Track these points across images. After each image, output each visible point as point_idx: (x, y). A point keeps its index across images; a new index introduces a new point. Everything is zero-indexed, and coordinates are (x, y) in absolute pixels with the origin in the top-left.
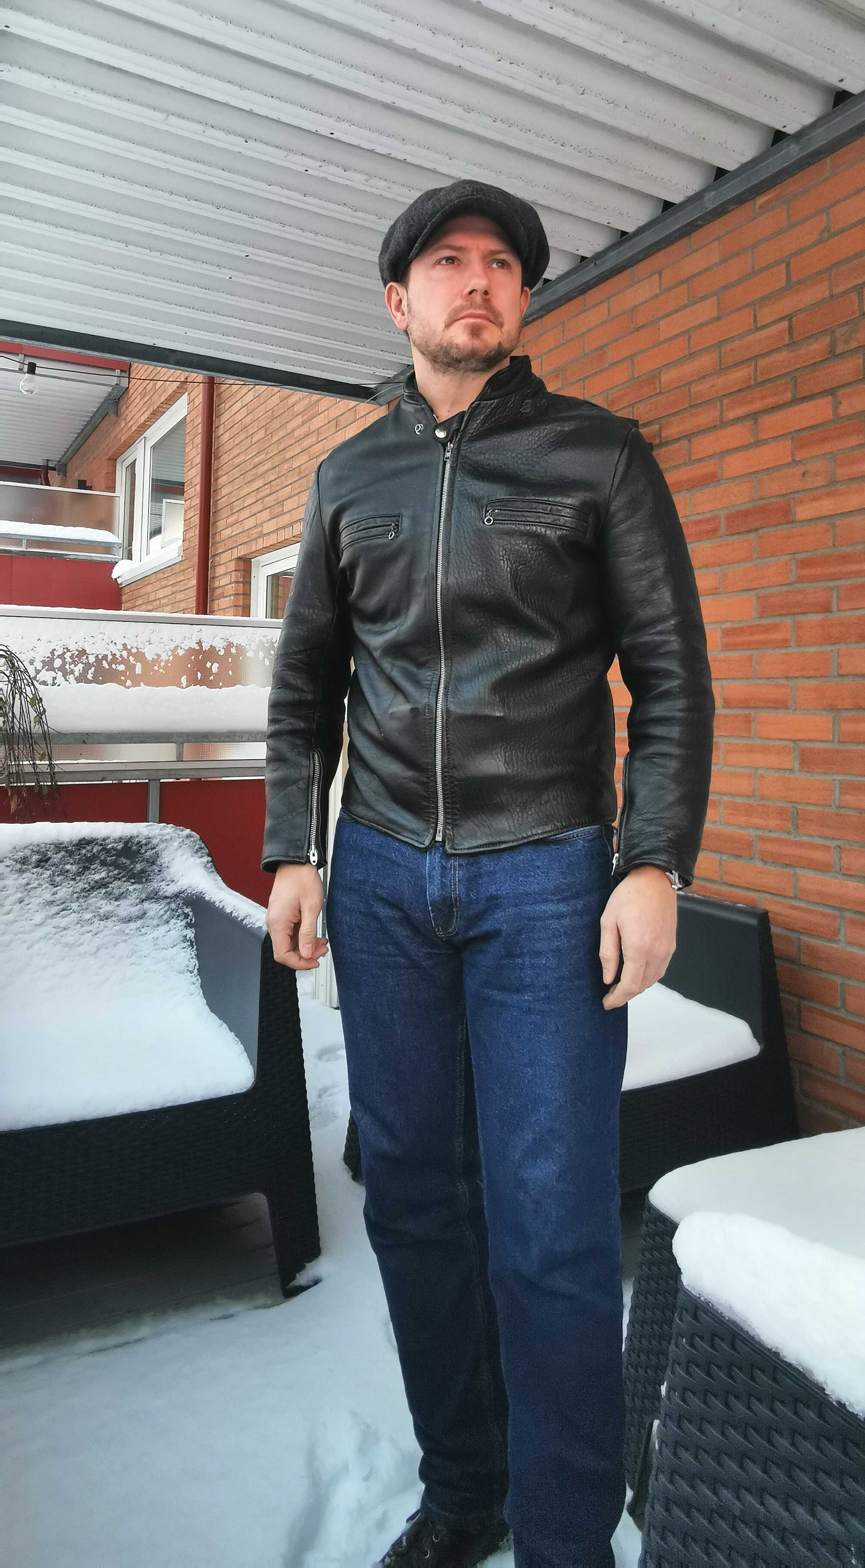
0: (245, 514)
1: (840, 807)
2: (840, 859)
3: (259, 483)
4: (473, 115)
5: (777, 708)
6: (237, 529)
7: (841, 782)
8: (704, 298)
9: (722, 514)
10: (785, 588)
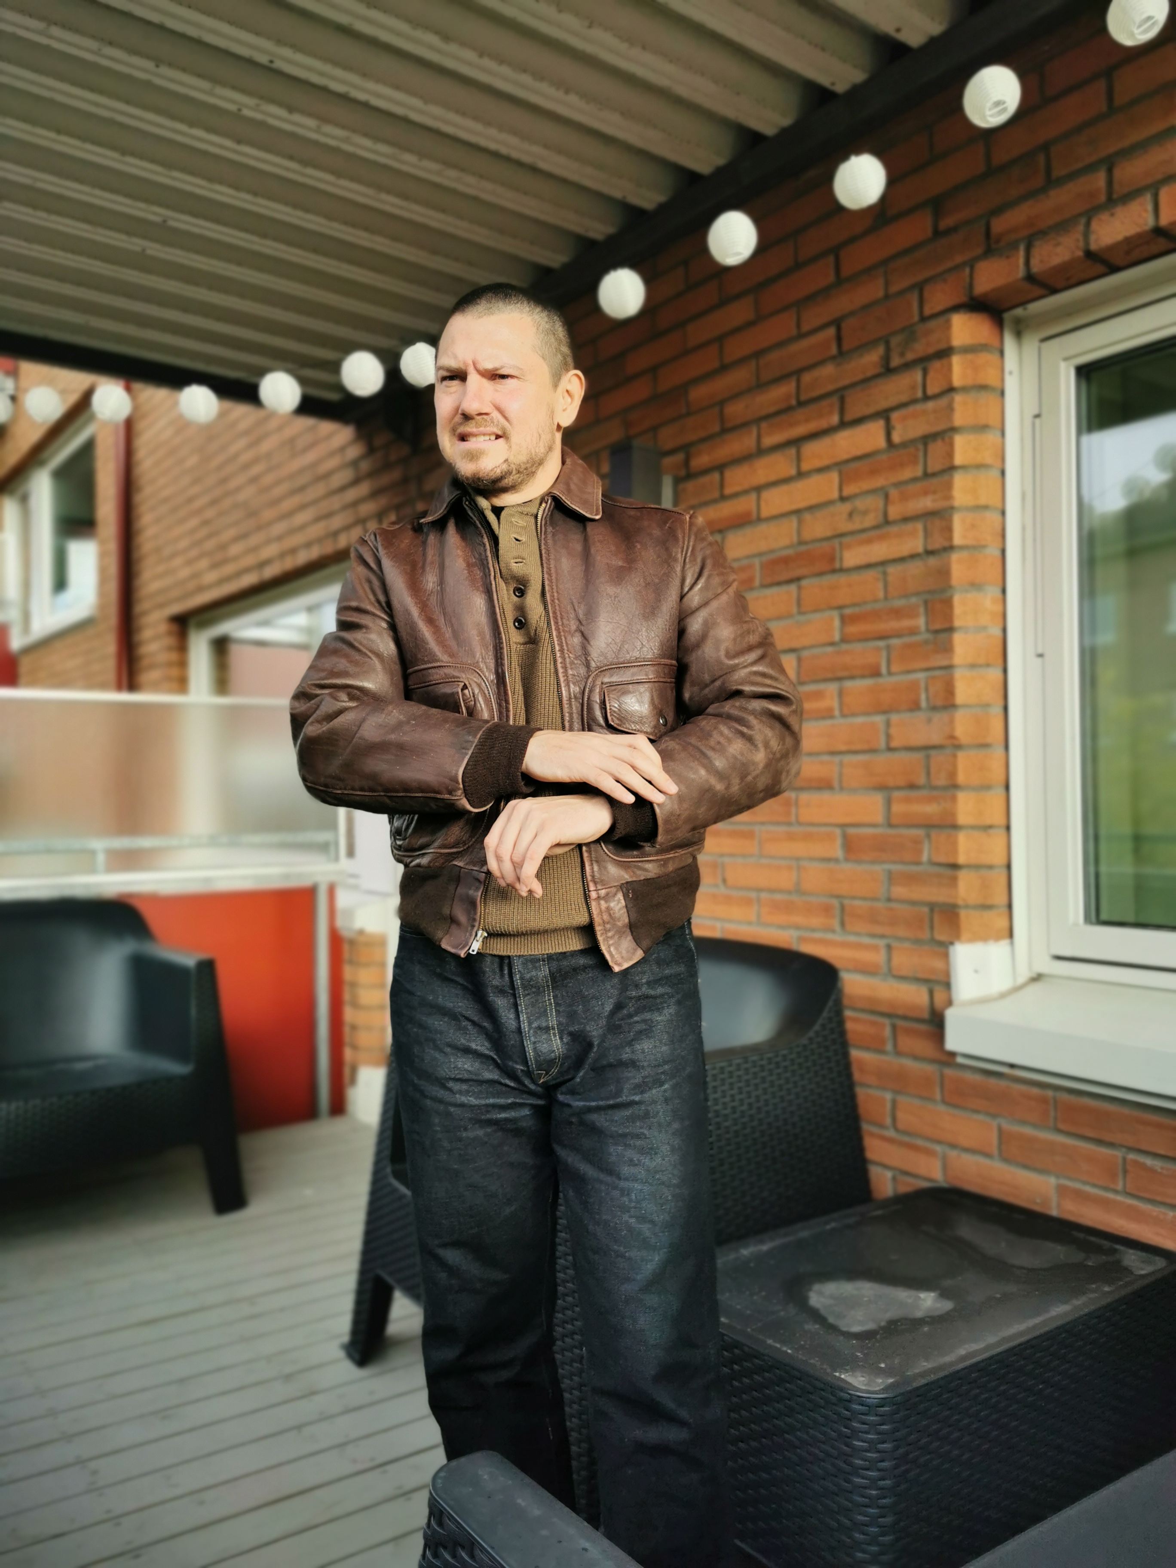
0: (178, 561)
1: (889, 900)
2: (889, 960)
3: (194, 522)
4: (453, 48)
5: (819, 789)
6: (168, 581)
7: (890, 873)
8: (738, 296)
9: (757, 562)
10: (829, 649)
